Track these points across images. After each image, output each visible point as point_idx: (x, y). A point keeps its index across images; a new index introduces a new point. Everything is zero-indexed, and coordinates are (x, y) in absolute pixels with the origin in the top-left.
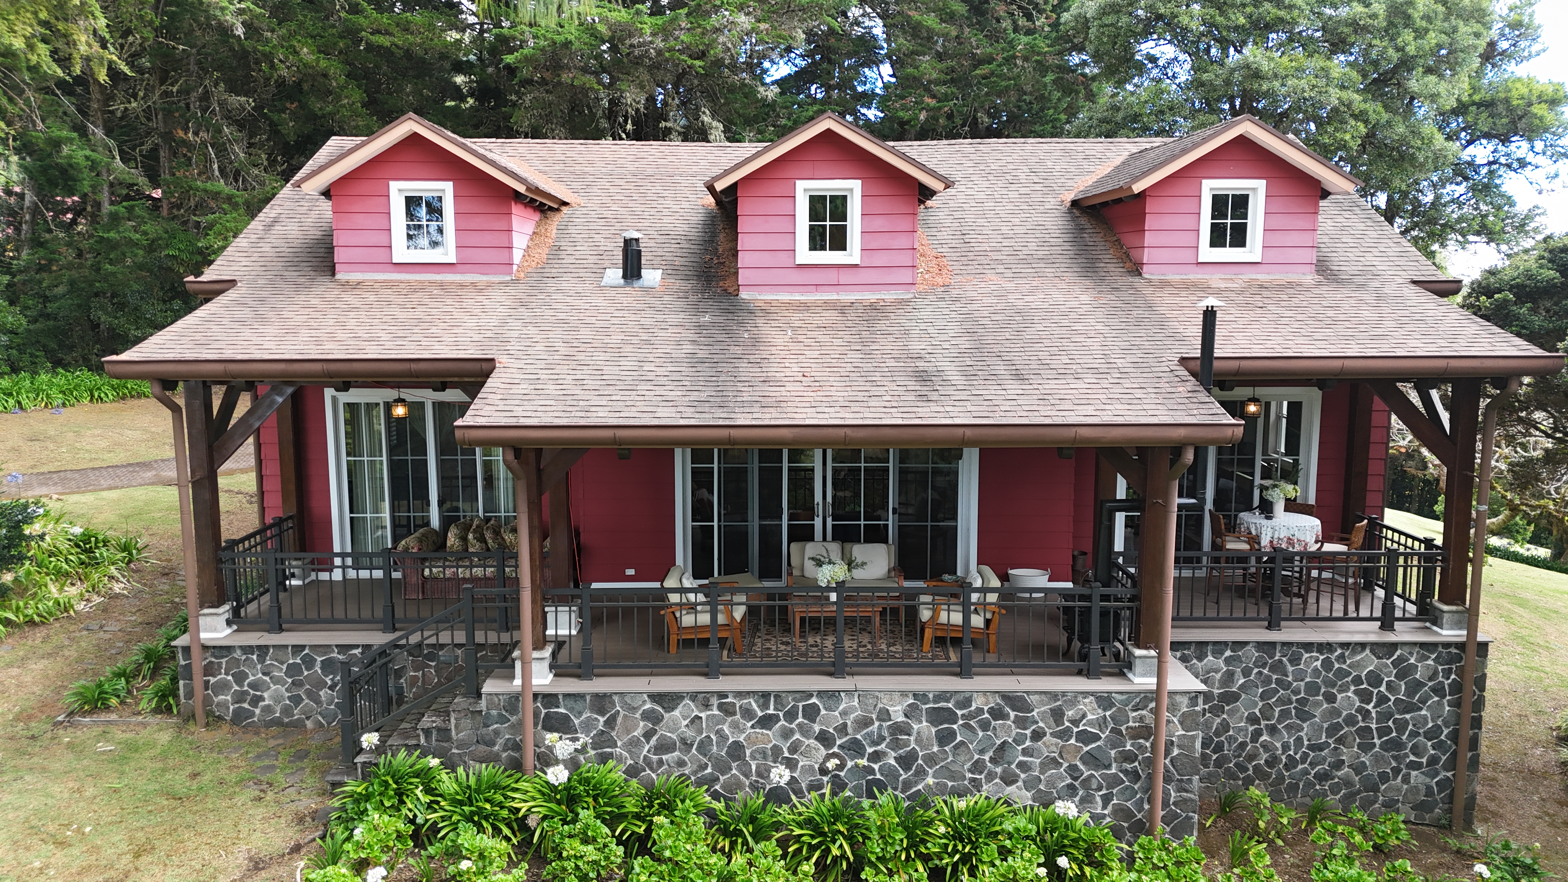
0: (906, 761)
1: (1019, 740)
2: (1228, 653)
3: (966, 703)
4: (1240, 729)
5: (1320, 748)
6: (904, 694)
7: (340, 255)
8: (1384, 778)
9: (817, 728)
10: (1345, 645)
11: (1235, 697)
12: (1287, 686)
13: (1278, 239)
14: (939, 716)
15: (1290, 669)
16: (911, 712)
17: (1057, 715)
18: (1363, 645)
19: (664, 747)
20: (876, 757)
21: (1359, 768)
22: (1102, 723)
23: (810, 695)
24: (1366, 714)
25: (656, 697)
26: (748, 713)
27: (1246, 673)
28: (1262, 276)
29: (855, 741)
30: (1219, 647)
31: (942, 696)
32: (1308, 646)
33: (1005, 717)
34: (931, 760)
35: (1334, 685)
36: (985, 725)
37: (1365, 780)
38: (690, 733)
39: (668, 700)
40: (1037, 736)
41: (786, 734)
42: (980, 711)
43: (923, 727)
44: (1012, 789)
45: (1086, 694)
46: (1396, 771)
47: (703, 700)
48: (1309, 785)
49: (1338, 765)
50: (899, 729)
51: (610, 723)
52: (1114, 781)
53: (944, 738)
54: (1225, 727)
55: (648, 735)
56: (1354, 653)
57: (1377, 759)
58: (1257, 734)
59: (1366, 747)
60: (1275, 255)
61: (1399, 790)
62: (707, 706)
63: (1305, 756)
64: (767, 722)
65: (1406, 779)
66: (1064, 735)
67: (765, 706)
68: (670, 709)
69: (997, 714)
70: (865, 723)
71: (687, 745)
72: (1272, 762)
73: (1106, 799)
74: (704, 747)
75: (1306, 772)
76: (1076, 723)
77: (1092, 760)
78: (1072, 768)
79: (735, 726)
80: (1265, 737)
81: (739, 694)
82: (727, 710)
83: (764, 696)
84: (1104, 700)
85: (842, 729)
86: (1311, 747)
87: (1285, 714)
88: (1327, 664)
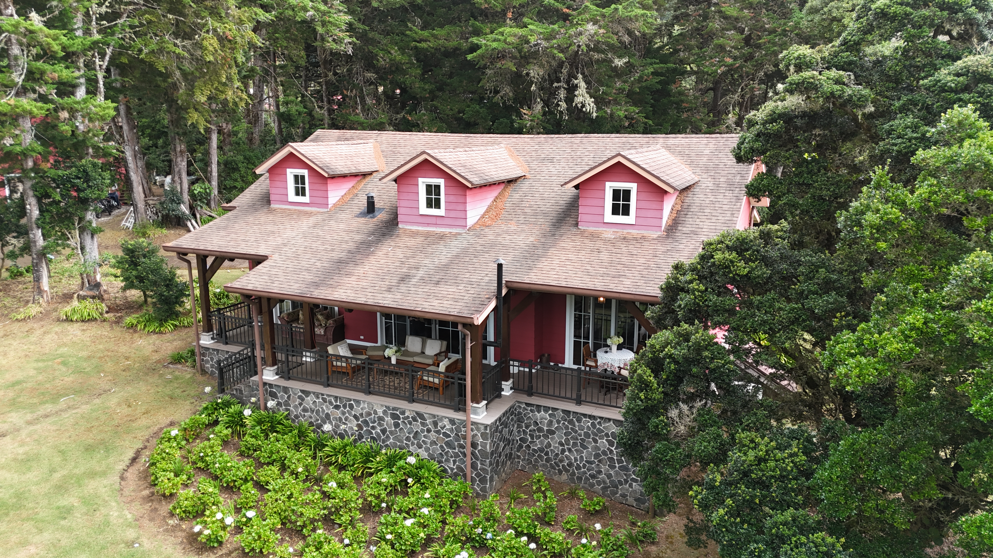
0: (384, 431)
1: (423, 431)
2: (550, 412)
3: (403, 413)
4: (555, 447)
5: (591, 463)
6: (382, 406)
7: (272, 198)
8: (620, 483)
9: (353, 413)
10: (601, 418)
11: (553, 433)
12: (576, 432)
13: (643, 213)
14: (395, 417)
15: (577, 424)
16: (385, 412)
17: (435, 424)
18: (609, 420)
19: (305, 410)
20: (373, 428)
21: (609, 476)
22: (451, 430)
23: (350, 400)
24: (611, 452)
25: (302, 391)
26: (331, 403)
27: (558, 422)
28: (634, 232)
29: (366, 421)
30: (546, 409)
31: (394, 409)
32: (585, 415)
33: (417, 421)
34: (391, 432)
35: (597, 435)
36: (410, 423)
37: (612, 482)
38: (313, 407)
39: (307, 393)
40: (429, 431)
41: (343, 413)
42: (408, 417)
43: (388, 419)
44: (420, 450)
45: (446, 417)
46: (626, 481)
47: (317, 395)
48: (587, 478)
49: (600, 472)
50: (381, 419)
51: (289, 397)
52: (457, 455)
53: (397, 425)
54: (549, 445)
55: (300, 404)
56: (605, 422)
57: (617, 473)
58: (563, 451)
59: (612, 467)
60: (642, 221)
61: (627, 490)
62: (318, 398)
63: (584, 466)
64: (337, 407)
65: (631, 486)
66: (438, 432)
67: (336, 401)
68: (307, 396)
69: (415, 419)
70: (369, 414)
71: (312, 411)
72: (570, 465)
73: (455, 462)
74: (318, 412)
75: (585, 473)
76: (443, 428)
77: (448, 444)
78: (441, 447)
79: (327, 407)
80: (567, 453)
81: (328, 395)
82: (324, 400)
83: (336, 398)
84: (452, 422)
85: (361, 415)
86: (586, 461)
87: (575, 444)
88: (593, 425)
